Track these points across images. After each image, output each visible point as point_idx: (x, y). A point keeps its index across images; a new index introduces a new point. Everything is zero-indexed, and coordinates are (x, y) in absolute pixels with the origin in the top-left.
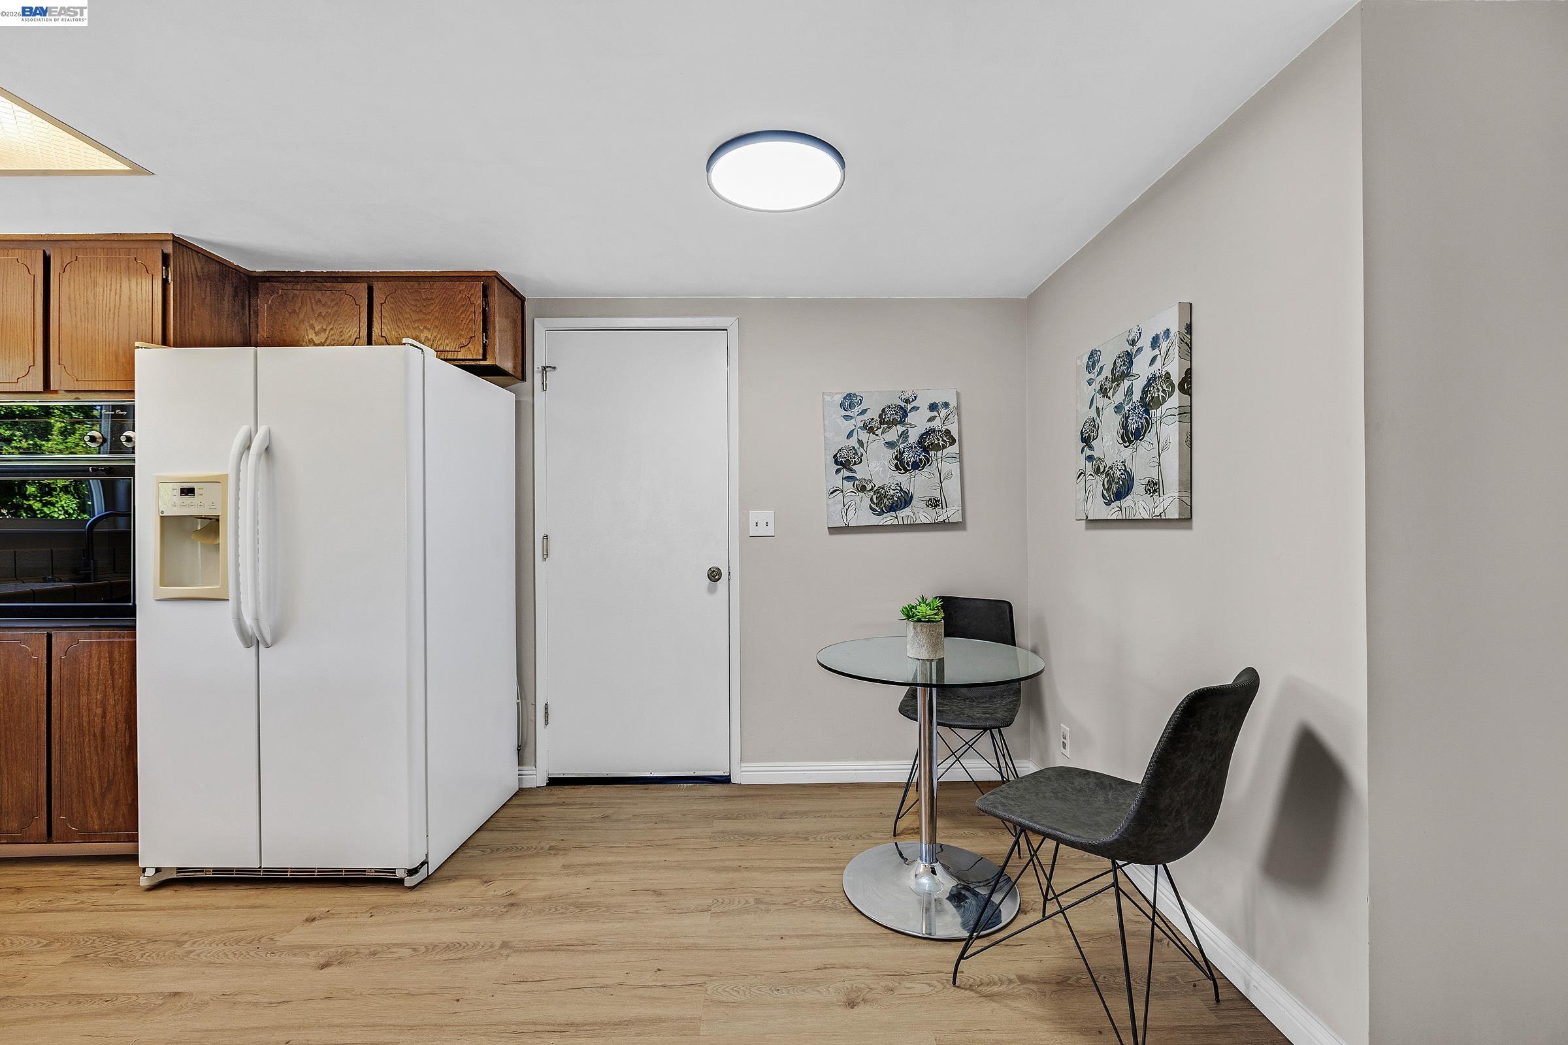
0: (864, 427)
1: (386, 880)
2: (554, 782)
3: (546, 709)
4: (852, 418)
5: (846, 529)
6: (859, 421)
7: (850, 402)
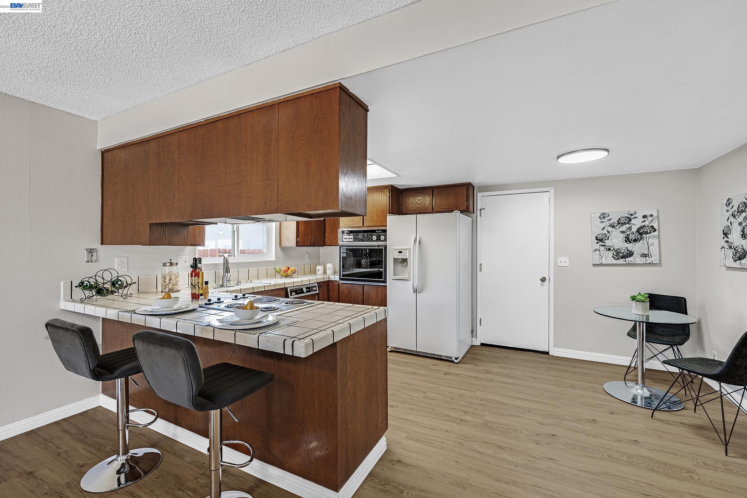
0: (610, 225)
3: (481, 320)
4: (604, 222)
5: (601, 265)
6: (608, 223)
7: (603, 216)
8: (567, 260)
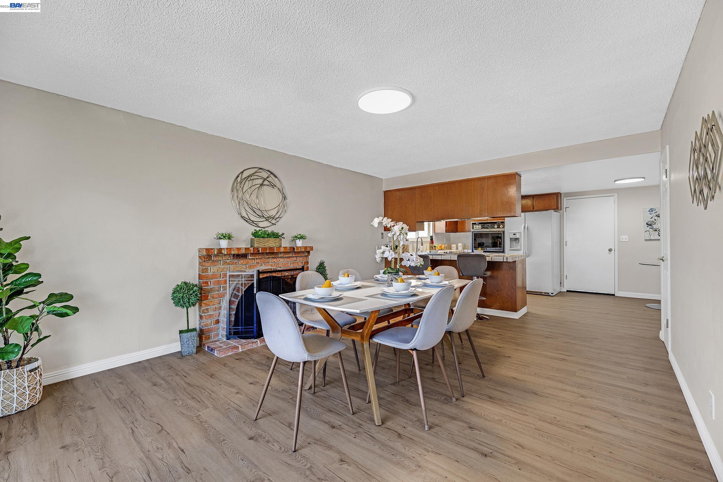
0: (656, 216)
1: (547, 295)
2: (568, 291)
3: (566, 276)
4: (652, 214)
5: (650, 240)
6: (655, 215)
7: (651, 210)
8: (627, 237)
